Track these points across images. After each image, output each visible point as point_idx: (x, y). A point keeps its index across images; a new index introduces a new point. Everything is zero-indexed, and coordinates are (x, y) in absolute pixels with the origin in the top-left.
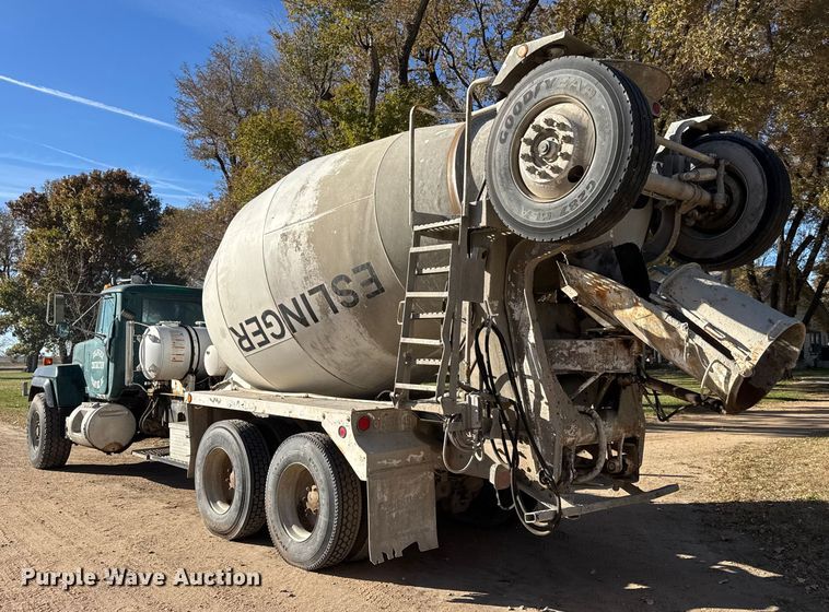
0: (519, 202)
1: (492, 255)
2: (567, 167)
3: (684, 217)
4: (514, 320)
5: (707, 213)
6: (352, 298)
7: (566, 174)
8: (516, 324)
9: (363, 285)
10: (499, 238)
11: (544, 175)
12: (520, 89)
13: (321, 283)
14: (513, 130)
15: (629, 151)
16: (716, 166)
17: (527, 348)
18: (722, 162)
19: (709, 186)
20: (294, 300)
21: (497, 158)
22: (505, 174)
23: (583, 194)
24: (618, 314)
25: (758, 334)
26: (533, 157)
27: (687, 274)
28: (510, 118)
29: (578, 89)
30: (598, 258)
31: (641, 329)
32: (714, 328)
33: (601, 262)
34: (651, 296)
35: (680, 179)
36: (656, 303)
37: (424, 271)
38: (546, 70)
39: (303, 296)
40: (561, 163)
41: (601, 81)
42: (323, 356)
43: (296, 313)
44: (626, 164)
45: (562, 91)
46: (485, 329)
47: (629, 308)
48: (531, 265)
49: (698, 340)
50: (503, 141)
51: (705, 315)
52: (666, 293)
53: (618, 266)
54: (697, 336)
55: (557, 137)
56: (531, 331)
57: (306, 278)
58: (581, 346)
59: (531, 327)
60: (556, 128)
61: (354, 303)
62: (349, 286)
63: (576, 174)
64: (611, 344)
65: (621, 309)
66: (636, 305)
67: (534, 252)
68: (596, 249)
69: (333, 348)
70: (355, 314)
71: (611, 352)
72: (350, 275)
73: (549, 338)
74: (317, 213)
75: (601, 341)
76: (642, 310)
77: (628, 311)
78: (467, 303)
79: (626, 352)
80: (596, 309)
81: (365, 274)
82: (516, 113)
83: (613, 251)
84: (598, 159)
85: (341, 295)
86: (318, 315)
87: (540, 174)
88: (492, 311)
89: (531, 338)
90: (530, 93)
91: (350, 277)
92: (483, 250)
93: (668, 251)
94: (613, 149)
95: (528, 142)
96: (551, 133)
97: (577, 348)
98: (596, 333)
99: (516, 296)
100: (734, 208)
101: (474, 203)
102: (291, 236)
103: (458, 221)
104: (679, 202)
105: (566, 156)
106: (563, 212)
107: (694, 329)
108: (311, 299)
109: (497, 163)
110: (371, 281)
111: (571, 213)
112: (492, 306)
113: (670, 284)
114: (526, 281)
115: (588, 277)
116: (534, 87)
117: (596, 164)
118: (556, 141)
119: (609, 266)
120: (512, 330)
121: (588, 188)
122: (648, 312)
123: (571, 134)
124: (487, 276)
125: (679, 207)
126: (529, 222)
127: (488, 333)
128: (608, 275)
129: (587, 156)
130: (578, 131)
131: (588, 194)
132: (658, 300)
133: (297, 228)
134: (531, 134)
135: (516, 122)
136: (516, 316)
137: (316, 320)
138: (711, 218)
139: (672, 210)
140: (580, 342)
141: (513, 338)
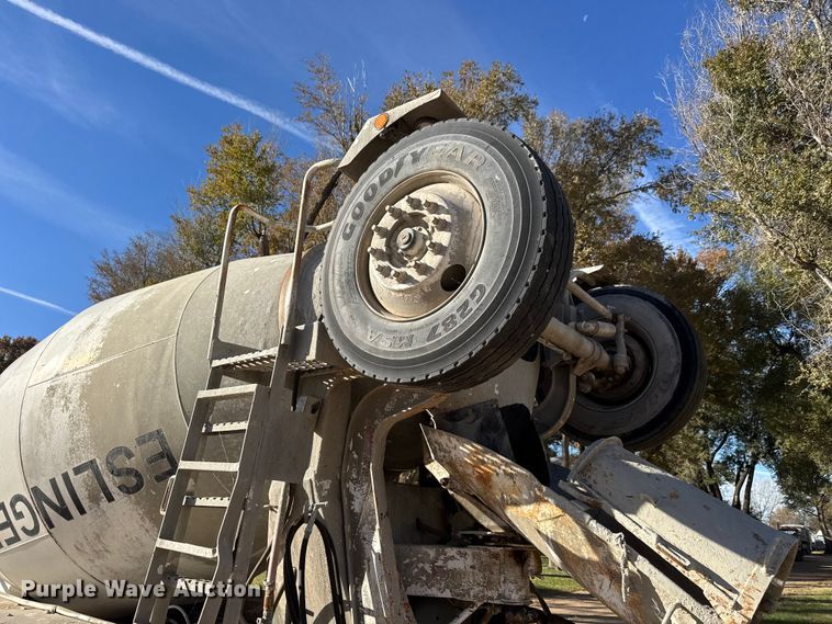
0: (365, 321)
1: (327, 410)
2: (440, 265)
3: (579, 379)
4: (352, 512)
5: (604, 379)
6: (134, 481)
7: (438, 277)
8: (354, 517)
9: (151, 461)
10: (340, 385)
11: (405, 279)
12: (375, 169)
13: (91, 457)
14: (362, 220)
15: (541, 239)
16: (614, 321)
17: (369, 560)
18: (621, 317)
19: (609, 344)
20: (53, 482)
21: (337, 259)
22: (348, 281)
23: (466, 304)
24: (511, 512)
25: (744, 560)
26: (390, 254)
27: (610, 453)
28: (360, 206)
29: (458, 159)
30: (478, 422)
31: (546, 538)
32: (667, 545)
33: (482, 429)
34: (561, 484)
35: (577, 329)
36: (570, 498)
37: (216, 428)
38: (414, 141)
39: (66, 477)
40: (431, 259)
41: (494, 143)
42: (92, 561)
43: (54, 500)
44: (536, 259)
45: (435, 164)
46: (304, 526)
47: (528, 503)
48: (383, 426)
49: (643, 565)
50: (347, 237)
51: (650, 523)
52: (583, 482)
53: (506, 438)
54: (640, 557)
55: (426, 227)
56: (377, 533)
57: (72, 451)
58: (452, 558)
59: (377, 527)
60: (425, 212)
61: (138, 487)
62: (130, 463)
63: (453, 278)
64: (496, 556)
65: (516, 504)
66: (538, 500)
67: (388, 408)
68: (475, 409)
69: (107, 551)
70: (138, 503)
71: (495, 569)
72: (132, 446)
73: (405, 543)
74: (98, 359)
75: (481, 551)
76: (549, 508)
77: (527, 509)
78: (282, 484)
79: (518, 569)
80: (475, 499)
81: (154, 447)
82: (368, 198)
83: (499, 414)
84: (488, 252)
85: (119, 475)
86: (85, 504)
87: (397, 275)
88: (319, 495)
89: (377, 546)
90: (390, 172)
91: (133, 450)
92: (314, 401)
93: (562, 422)
94: (514, 235)
95: (383, 233)
96: (416, 219)
97: (446, 560)
98: (474, 537)
99: (358, 474)
100: (638, 374)
101: (301, 327)
102: (60, 391)
103: (274, 351)
104: (575, 358)
105: (439, 249)
106: (433, 334)
107: (635, 545)
108: (78, 481)
109: (337, 268)
110: (161, 455)
111: (445, 336)
112: (320, 489)
113: (587, 468)
114: (374, 451)
115: (466, 450)
116: (395, 163)
117: (487, 259)
118: (424, 231)
119: (493, 435)
120: (348, 528)
121: (473, 296)
122: (558, 512)
123: (447, 218)
124: (317, 440)
125: (575, 365)
126: (377, 351)
127: (308, 533)
128: (494, 448)
129: (471, 252)
130: (458, 214)
131: (473, 306)
132: (571, 492)
133: (70, 379)
134: (388, 221)
135: (367, 211)
136: (356, 507)
137: (82, 511)
138: (609, 385)
139: (566, 368)
140: (451, 551)
141: (349, 542)
